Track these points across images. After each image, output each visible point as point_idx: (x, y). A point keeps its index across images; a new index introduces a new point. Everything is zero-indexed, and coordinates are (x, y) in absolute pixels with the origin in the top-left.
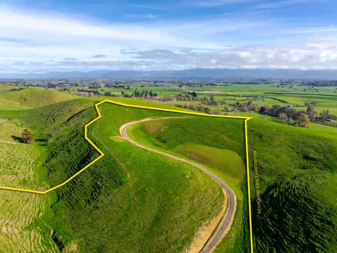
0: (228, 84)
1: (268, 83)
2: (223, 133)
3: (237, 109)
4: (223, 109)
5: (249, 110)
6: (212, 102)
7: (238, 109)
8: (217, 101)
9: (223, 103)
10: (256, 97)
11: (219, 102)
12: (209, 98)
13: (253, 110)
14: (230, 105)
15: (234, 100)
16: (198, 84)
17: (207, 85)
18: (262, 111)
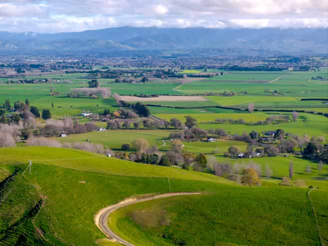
0: (209, 72)
1: (305, 69)
2: (276, 222)
4: (227, 151)
5: (282, 151)
15: (241, 122)
17: (158, 76)
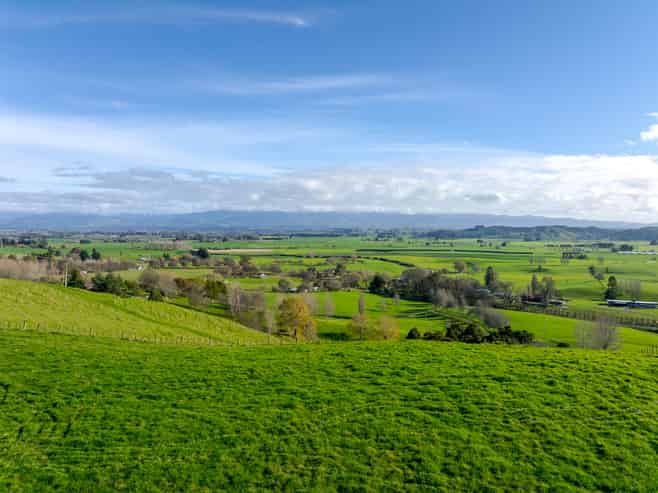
0: (281, 237)
1: (356, 235)
3: (312, 283)
4: (276, 285)
5: (345, 285)
6: (245, 269)
7: (315, 285)
8: (258, 267)
9: (274, 270)
10: (347, 257)
11: (262, 269)
12: (237, 261)
13: (354, 284)
14: (293, 275)
15: (300, 263)
16: (219, 238)
17: (238, 238)
18: (376, 286)
